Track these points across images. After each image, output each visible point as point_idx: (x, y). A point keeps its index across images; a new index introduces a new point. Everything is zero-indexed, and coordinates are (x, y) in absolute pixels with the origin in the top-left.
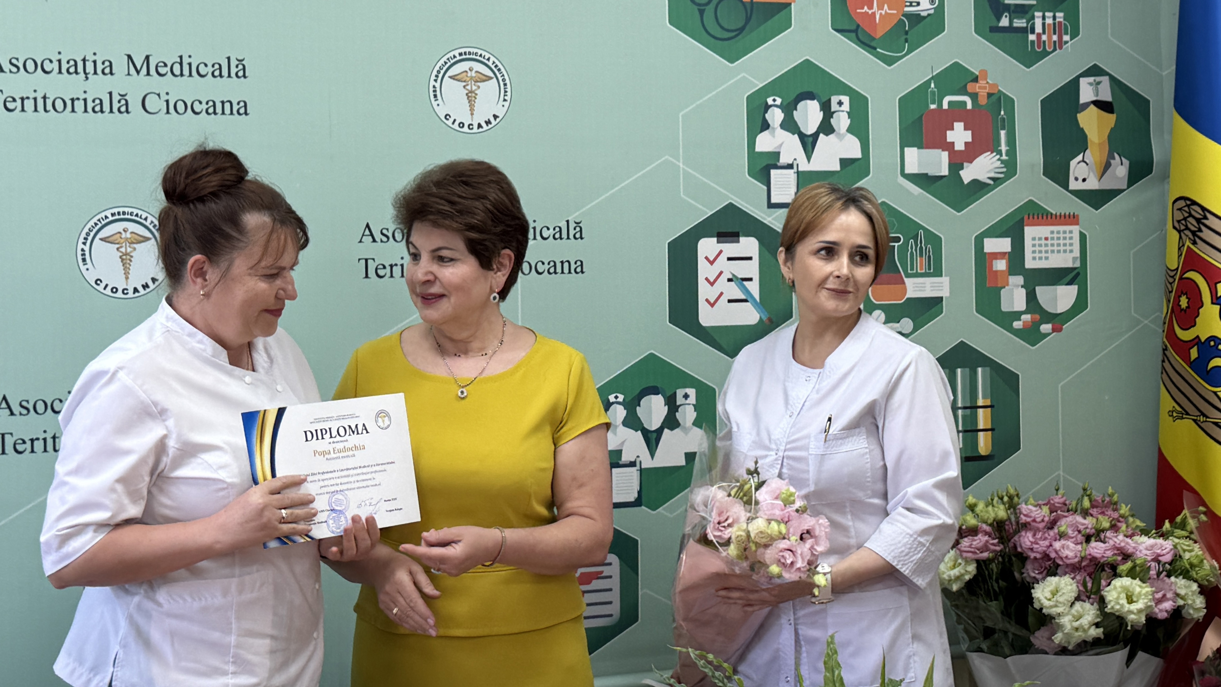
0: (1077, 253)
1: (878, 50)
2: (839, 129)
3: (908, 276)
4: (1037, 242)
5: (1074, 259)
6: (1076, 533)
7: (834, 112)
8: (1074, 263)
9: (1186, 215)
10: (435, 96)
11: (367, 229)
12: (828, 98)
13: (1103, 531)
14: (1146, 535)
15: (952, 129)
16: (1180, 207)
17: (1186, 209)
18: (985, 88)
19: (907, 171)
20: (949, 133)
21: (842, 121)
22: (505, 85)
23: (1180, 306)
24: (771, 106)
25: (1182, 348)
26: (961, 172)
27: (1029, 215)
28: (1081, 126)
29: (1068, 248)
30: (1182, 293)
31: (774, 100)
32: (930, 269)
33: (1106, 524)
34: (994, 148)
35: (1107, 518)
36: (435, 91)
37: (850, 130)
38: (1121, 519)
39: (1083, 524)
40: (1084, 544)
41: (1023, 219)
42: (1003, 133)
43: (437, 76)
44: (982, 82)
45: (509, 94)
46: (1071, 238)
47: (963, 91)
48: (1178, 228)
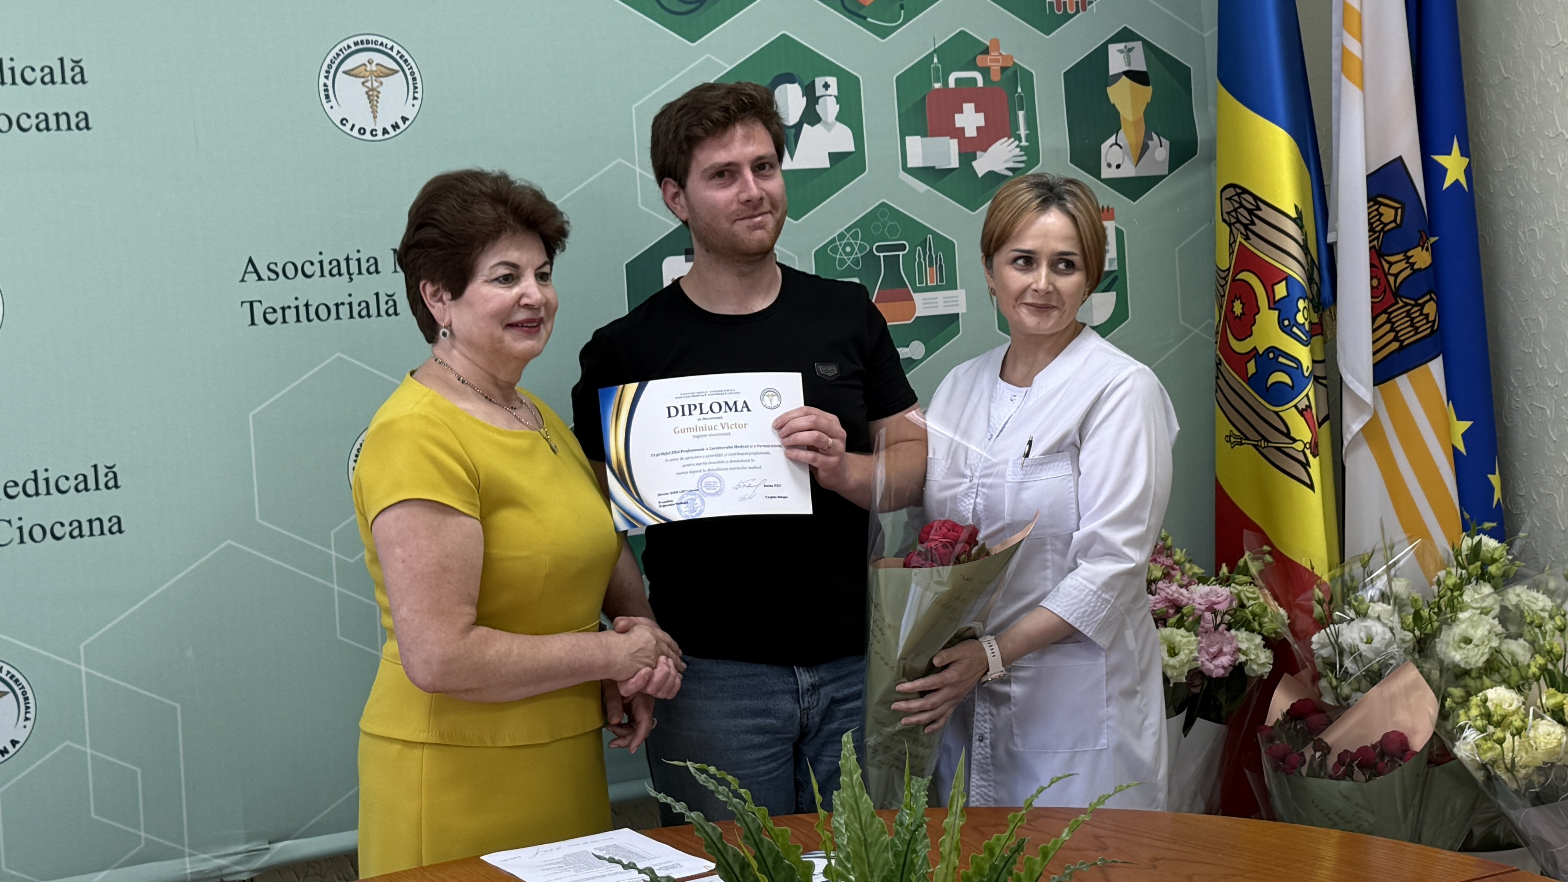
1: (869, 19)
2: (827, 117)
3: (917, 290)
7: (820, 97)
9: (1237, 205)
10: (327, 96)
11: (251, 265)
13: (1154, 582)
14: (1204, 584)
15: (961, 111)
16: (1229, 196)
17: (1236, 198)
18: (998, 61)
19: (910, 165)
20: (957, 116)
21: (829, 107)
22: (415, 80)
23: (1234, 312)
25: (1238, 360)
26: (974, 163)
28: (1112, 101)
30: (1236, 297)
32: (941, 281)
33: (1158, 573)
34: (1012, 133)
35: (1157, 567)
36: (326, 89)
37: (840, 118)
38: (1175, 566)
42: (1021, 114)
43: (328, 71)
44: (994, 54)
45: (419, 92)
47: (972, 65)
48: (1227, 219)
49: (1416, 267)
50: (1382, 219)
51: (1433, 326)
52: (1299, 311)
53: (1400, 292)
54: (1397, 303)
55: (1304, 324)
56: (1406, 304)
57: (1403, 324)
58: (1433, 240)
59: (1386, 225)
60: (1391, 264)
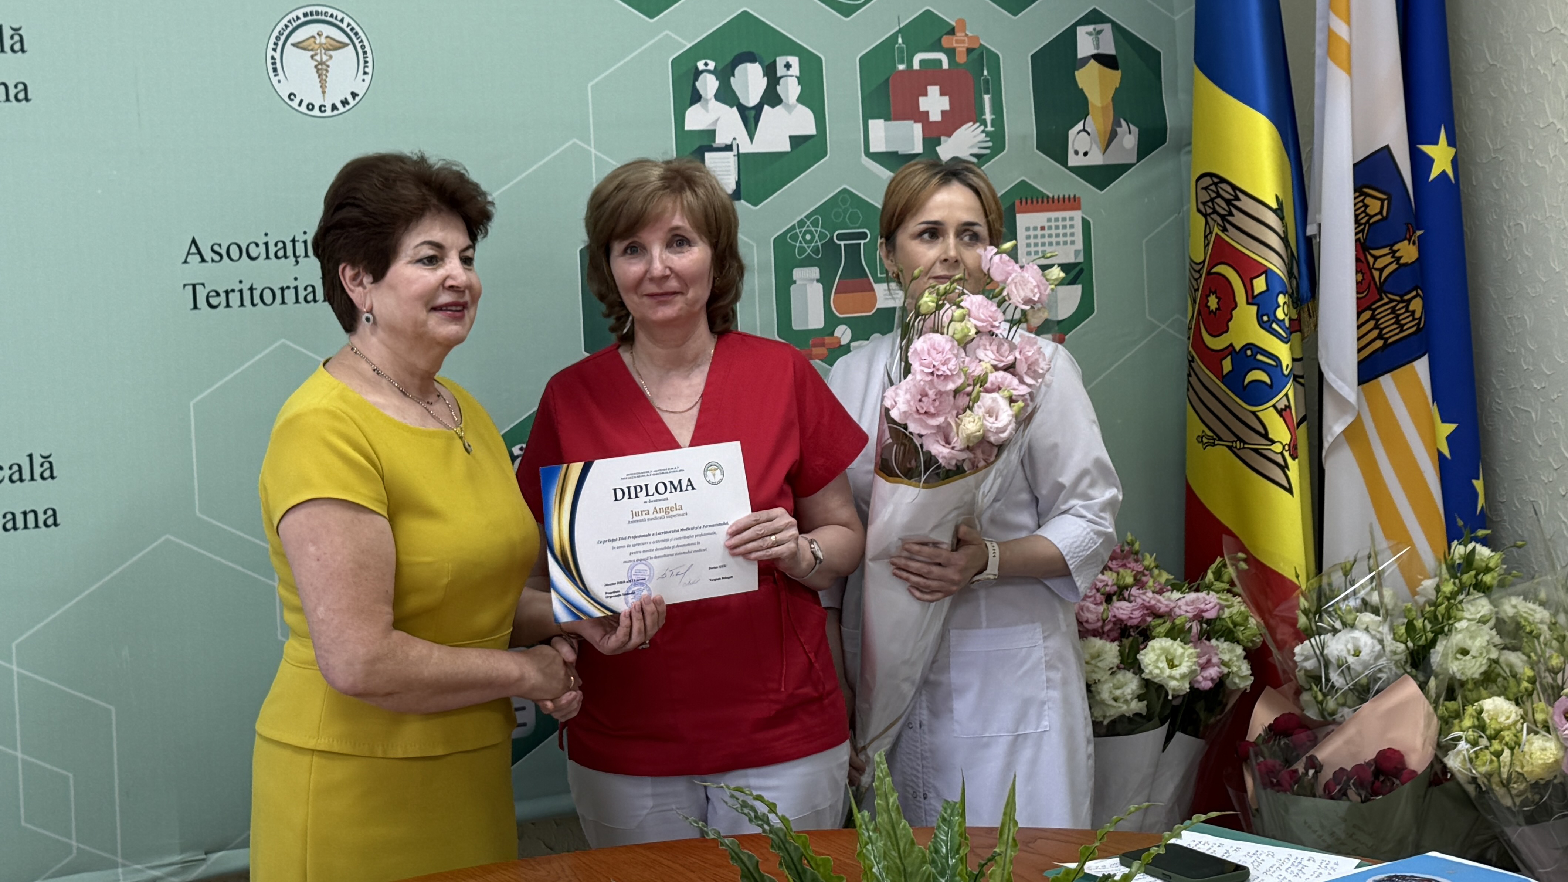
0: (1079, 245)
2: (787, 97)
3: (878, 281)
4: (1032, 233)
5: (1077, 252)
6: (1094, 591)
7: (781, 77)
8: (1076, 257)
9: (1213, 195)
10: (275, 70)
11: (193, 246)
12: (771, 60)
13: (1126, 587)
14: (1178, 591)
15: (926, 95)
16: (1205, 185)
17: (1213, 187)
18: (963, 42)
19: (873, 149)
20: (922, 100)
21: (790, 89)
22: (365, 53)
23: (1209, 307)
24: (702, 72)
25: (1213, 358)
26: (938, 149)
27: (1021, 199)
28: (1080, 86)
29: (1069, 239)
30: (1211, 292)
31: (706, 64)
33: (1129, 580)
34: (977, 117)
35: (1129, 571)
36: (274, 64)
37: (801, 99)
38: (1146, 572)
39: (1102, 581)
40: (1105, 604)
41: (1014, 204)
42: (986, 98)
43: (276, 44)
44: (959, 35)
45: (370, 64)
46: (1072, 226)
47: (936, 46)
48: (1204, 211)
49: (1402, 261)
50: (1368, 211)
51: (1418, 324)
52: (1279, 306)
53: (1384, 288)
54: (1382, 299)
55: (1284, 320)
56: (1391, 301)
57: (1387, 321)
58: (1419, 233)
59: (1371, 217)
60: (1376, 258)
